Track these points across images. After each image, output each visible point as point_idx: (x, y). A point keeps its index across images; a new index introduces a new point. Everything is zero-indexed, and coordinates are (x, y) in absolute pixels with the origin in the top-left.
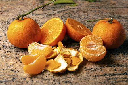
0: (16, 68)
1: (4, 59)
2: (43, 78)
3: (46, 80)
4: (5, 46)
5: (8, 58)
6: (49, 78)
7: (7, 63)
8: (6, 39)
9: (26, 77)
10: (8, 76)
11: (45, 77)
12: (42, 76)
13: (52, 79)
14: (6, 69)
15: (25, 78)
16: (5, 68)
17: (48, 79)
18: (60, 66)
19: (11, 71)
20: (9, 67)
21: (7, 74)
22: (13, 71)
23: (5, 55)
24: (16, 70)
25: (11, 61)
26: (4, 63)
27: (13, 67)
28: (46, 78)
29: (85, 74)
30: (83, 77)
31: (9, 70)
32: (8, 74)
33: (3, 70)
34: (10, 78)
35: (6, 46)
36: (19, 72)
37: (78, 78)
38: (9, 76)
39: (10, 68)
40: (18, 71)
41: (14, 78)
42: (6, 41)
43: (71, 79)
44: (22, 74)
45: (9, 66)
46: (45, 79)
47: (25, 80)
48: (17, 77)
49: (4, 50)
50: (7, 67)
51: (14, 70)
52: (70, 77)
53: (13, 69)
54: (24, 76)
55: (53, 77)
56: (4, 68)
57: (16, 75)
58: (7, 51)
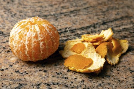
0: (23, 68)
1: (3, 53)
2: (66, 85)
3: (73, 87)
4: (2, 32)
5: (9, 51)
6: (76, 85)
7: (7, 60)
8: (3, 22)
9: (40, 82)
10: (10, 81)
11: (71, 83)
12: (65, 81)
13: (81, 87)
14: (7, 69)
15: (39, 85)
16: (5, 68)
17: (75, 87)
18: (92, 63)
19: (16, 73)
20: (12, 66)
21: (9, 78)
22: (18, 72)
23: (4, 46)
24: (22, 71)
25: (14, 57)
26: (3, 58)
27: (17, 66)
28: (72, 85)
29: (130, 78)
30: (128, 83)
31: (11, 71)
32: (11, 78)
33: (3, 70)
34: (14, 84)
35: (4, 33)
36: (28, 75)
37: (122, 84)
38: (12, 81)
39: (13, 68)
40: (25, 72)
41: (21, 85)
42: (4, 25)
43: (111, 86)
44: (32, 77)
45: (12, 64)
46: (70, 86)
47: (39, 88)
48: (26, 83)
49: (2, 38)
50: (8, 66)
51: (20, 71)
52: (109, 84)
53: (18, 69)
54: (36, 80)
55: (82, 83)
56: (3, 68)
57: (23, 80)
58: (6, 40)
